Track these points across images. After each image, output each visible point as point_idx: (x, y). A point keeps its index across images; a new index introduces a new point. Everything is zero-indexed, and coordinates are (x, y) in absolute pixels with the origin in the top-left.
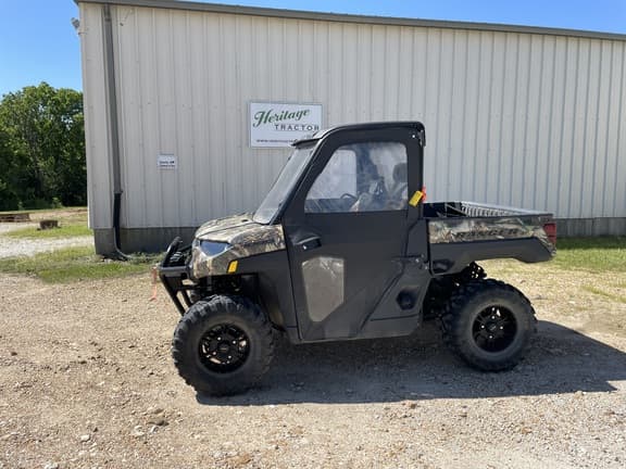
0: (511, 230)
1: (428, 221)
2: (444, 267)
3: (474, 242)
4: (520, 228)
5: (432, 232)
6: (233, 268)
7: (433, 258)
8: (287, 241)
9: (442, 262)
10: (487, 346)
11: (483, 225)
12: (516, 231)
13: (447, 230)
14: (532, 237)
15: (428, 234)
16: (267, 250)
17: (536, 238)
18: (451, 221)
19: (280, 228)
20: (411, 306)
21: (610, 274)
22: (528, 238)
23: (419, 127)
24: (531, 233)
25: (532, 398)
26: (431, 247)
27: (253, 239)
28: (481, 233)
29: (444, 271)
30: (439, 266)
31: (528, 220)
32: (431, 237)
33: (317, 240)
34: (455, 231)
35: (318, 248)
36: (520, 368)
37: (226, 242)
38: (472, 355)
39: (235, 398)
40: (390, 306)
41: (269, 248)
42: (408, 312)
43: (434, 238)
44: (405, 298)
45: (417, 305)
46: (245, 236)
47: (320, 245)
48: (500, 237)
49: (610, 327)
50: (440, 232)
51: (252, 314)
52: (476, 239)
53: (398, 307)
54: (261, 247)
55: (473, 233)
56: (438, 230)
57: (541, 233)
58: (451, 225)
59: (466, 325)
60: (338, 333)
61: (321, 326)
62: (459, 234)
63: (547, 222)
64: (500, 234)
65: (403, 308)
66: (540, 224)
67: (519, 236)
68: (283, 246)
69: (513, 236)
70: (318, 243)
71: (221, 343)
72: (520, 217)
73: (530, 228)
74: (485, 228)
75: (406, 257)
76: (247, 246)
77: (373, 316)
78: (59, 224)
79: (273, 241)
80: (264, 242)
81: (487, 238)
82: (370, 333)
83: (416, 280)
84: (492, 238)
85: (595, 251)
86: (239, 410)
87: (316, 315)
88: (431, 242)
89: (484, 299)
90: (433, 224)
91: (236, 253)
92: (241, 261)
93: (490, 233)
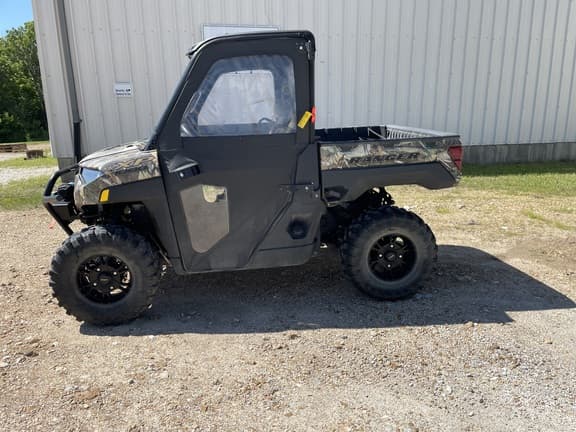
0: (412, 154)
1: (319, 146)
2: (337, 195)
3: (369, 168)
4: (422, 152)
5: (323, 157)
6: (105, 197)
7: (324, 185)
8: (162, 167)
9: (335, 189)
10: (385, 275)
11: (380, 149)
12: (418, 154)
13: (340, 155)
14: (435, 162)
15: (319, 159)
16: (140, 178)
17: (440, 162)
18: (347, 145)
19: (154, 153)
20: (303, 236)
21: (554, 198)
22: (430, 163)
23: (307, 37)
24: (433, 157)
25: (417, 329)
26: (323, 174)
27: (125, 166)
28: (378, 158)
29: (338, 199)
30: (332, 193)
31: (432, 142)
32: (323, 163)
33: (196, 166)
34: (349, 156)
35: (197, 175)
36: (418, 296)
37: (97, 169)
38: (367, 285)
40: (280, 236)
41: (142, 176)
42: (300, 242)
43: (326, 164)
45: (309, 234)
46: (116, 163)
47: (199, 172)
48: (399, 162)
50: (333, 157)
51: (129, 245)
52: (372, 164)
53: (289, 237)
54: (133, 174)
55: (369, 158)
56: (329, 155)
57: (444, 157)
58: (344, 150)
59: (360, 254)
60: (225, 263)
61: (206, 257)
62: (353, 159)
63: (453, 145)
64: (399, 159)
65: (295, 237)
66: (444, 147)
67: (420, 160)
68: (157, 174)
69: (413, 160)
70: (196, 170)
71: (101, 273)
72: (423, 139)
73: (433, 151)
74: (382, 152)
75: (295, 185)
76: (118, 173)
77: (260, 247)
78: (44, 154)
79: (146, 168)
80: (138, 170)
81: (384, 163)
82: (259, 262)
83: (309, 208)
84: (390, 163)
87: (200, 246)
88: (323, 168)
89: (380, 227)
90: (324, 148)
91: (106, 181)
92: (113, 190)
93: (387, 158)
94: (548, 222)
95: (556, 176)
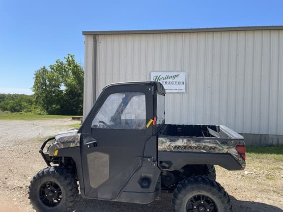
0: (211, 148)
1: (158, 137)
2: (167, 166)
3: (185, 152)
4: (218, 146)
5: (159, 144)
6: (56, 154)
7: (160, 160)
8: (81, 142)
9: (167, 162)
11: (192, 142)
12: (215, 147)
13: (168, 143)
14: (227, 153)
15: (157, 145)
16: (71, 146)
17: (230, 154)
18: (173, 138)
19: (79, 135)
20: (148, 187)
22: (223, 154)
24: (225, 151)
26: (159, 153)
27: (66, 140)
28: (190, 147)
29: (167, 168)
30: (164, 164)
31: (225, 142)
32: (159, 147)
33: (96, 142)
34: (174, 144)
40: (134, 185)
41: (72, 145)
42: (146, 190)
43: (160, 147)
44: (145, 181)
45: (151, 186)
46: (63, 138)
47: (94, 146)
48: (203, 151)
50: (165, 144)
52: (187, 150)
53: (139, 186)
54: (68, 144)
55: (185, 147)
56: (163, 143)
57: (233, 151)
58: (171, 141)
59: (181, 204)
61: (96, 190)
62: (176, 146)
63: (239, 144)
64: (203, 149)
65: (143, 187)
66: (233, 145)
67: (217, 151)
68: (78, 145)
69: (212, 151)
71: (50, 191)
72: (219, 139)
73: (225, 147)
74: (193, 144)
75: (143, 157)
76: (63, 143)
77: (124, 190)
79: (74, 142)
80: (70, 142)
81: (194, 150)
82: (123, 199)
84: (198, 151)
87: (94, 185)
88: (159, 150)
89: (193, 189)
90: (160, 139)
91: (58, 146)
92: (60, 150)
93: (196, 148)
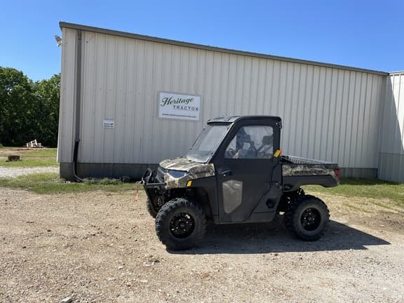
0: (319, 171)
1: (282, 165)
2: (289, 188)
3: (303, 176)
4: (324, 170)
5: (283, 170)
6: (189, 184)
7: (284, 183)
8: (216, 172)
9: (288, 185)
10: (307, 228)
11: (307, 168)
12: (322, 171)
13: (291, 170)
14: (329, 175)
15: (282, 171)
16: (207, 176)
17: (331, 175)
18: (293, 165)
19: (212, 165)
20: (273, 207)
21: (356, 197)
22: (327, 175)
23: (279, 119)
24: (328, 173)
26: (283, 178)
27: (200, 170)
28: (306, 172)
29: (289, 190)
30: (287, 187)
31: (327, 166)
32: (283, 173)
33: (230, 172)
34: (294, 170)
35: (230, 176)
36: (321, 239)
37: (186, 171)
38: (300, 232)
39: (187, 251)
40: (263, 207)
41: (207, 175)
42: (271, 210)
43: (285, 173)
44: (270, 203)
45: (275, 206)
46: (196, 168)
48: (314, 174)
49: (360, 223)
50: (287, 171)
52: (304, 174)
53: (266, 207)
54: (203, 174)
55: (302, 172)
56: (286, 169)
57: (333, 173)
58: (292, 167)
59: (297, 216)
60: (237, 219)
61: (230, 215)
62: (296, 172)
63: (336, 168)
64: (315, 172)
65: (269, 208)
66: (332, 169)
67: (323, 174)
68: (214, 174)
69: (320, 174)
70: (230, 174)
71: (181, 222)
72: (324, 165)
73: (328, 170)
74: (308, 170)
75: (272, 183)
76: (197, 173)
77: (254, 212)
78: (20, 158)
79: (209, 171)
80: (205, 172)
81: (309, 174)
82: (253, 220)
83: (275, 194)
84: (311, 174)
85: (347, 186)
86: (192, 256)
87: (228, 210)
88: (283, 175)
89: (307, 204)
90: (284, 166)
91: (191, 177)
92: (193, 181)
93: (310, 172)
94: (359, 209)
95: (350, 186)
